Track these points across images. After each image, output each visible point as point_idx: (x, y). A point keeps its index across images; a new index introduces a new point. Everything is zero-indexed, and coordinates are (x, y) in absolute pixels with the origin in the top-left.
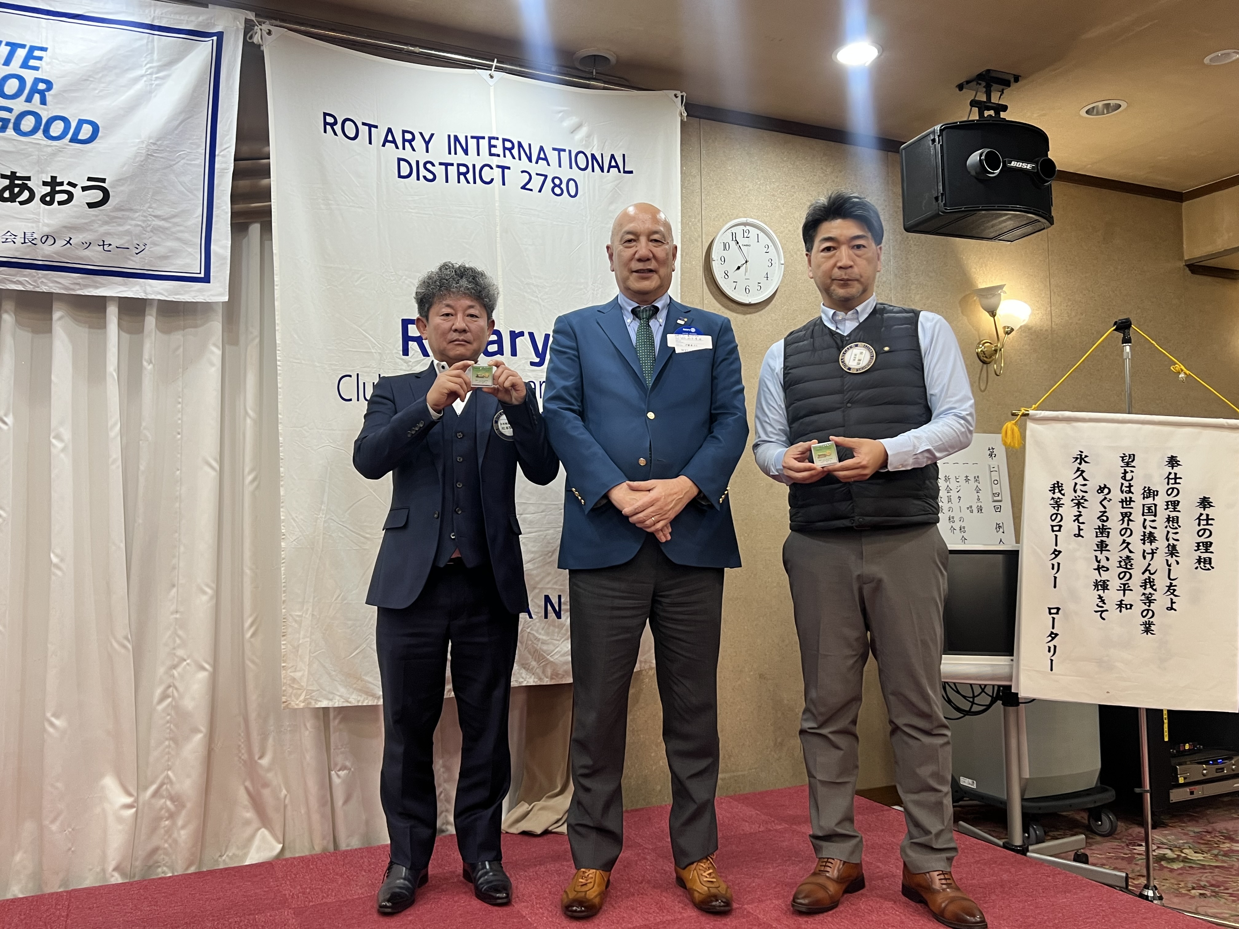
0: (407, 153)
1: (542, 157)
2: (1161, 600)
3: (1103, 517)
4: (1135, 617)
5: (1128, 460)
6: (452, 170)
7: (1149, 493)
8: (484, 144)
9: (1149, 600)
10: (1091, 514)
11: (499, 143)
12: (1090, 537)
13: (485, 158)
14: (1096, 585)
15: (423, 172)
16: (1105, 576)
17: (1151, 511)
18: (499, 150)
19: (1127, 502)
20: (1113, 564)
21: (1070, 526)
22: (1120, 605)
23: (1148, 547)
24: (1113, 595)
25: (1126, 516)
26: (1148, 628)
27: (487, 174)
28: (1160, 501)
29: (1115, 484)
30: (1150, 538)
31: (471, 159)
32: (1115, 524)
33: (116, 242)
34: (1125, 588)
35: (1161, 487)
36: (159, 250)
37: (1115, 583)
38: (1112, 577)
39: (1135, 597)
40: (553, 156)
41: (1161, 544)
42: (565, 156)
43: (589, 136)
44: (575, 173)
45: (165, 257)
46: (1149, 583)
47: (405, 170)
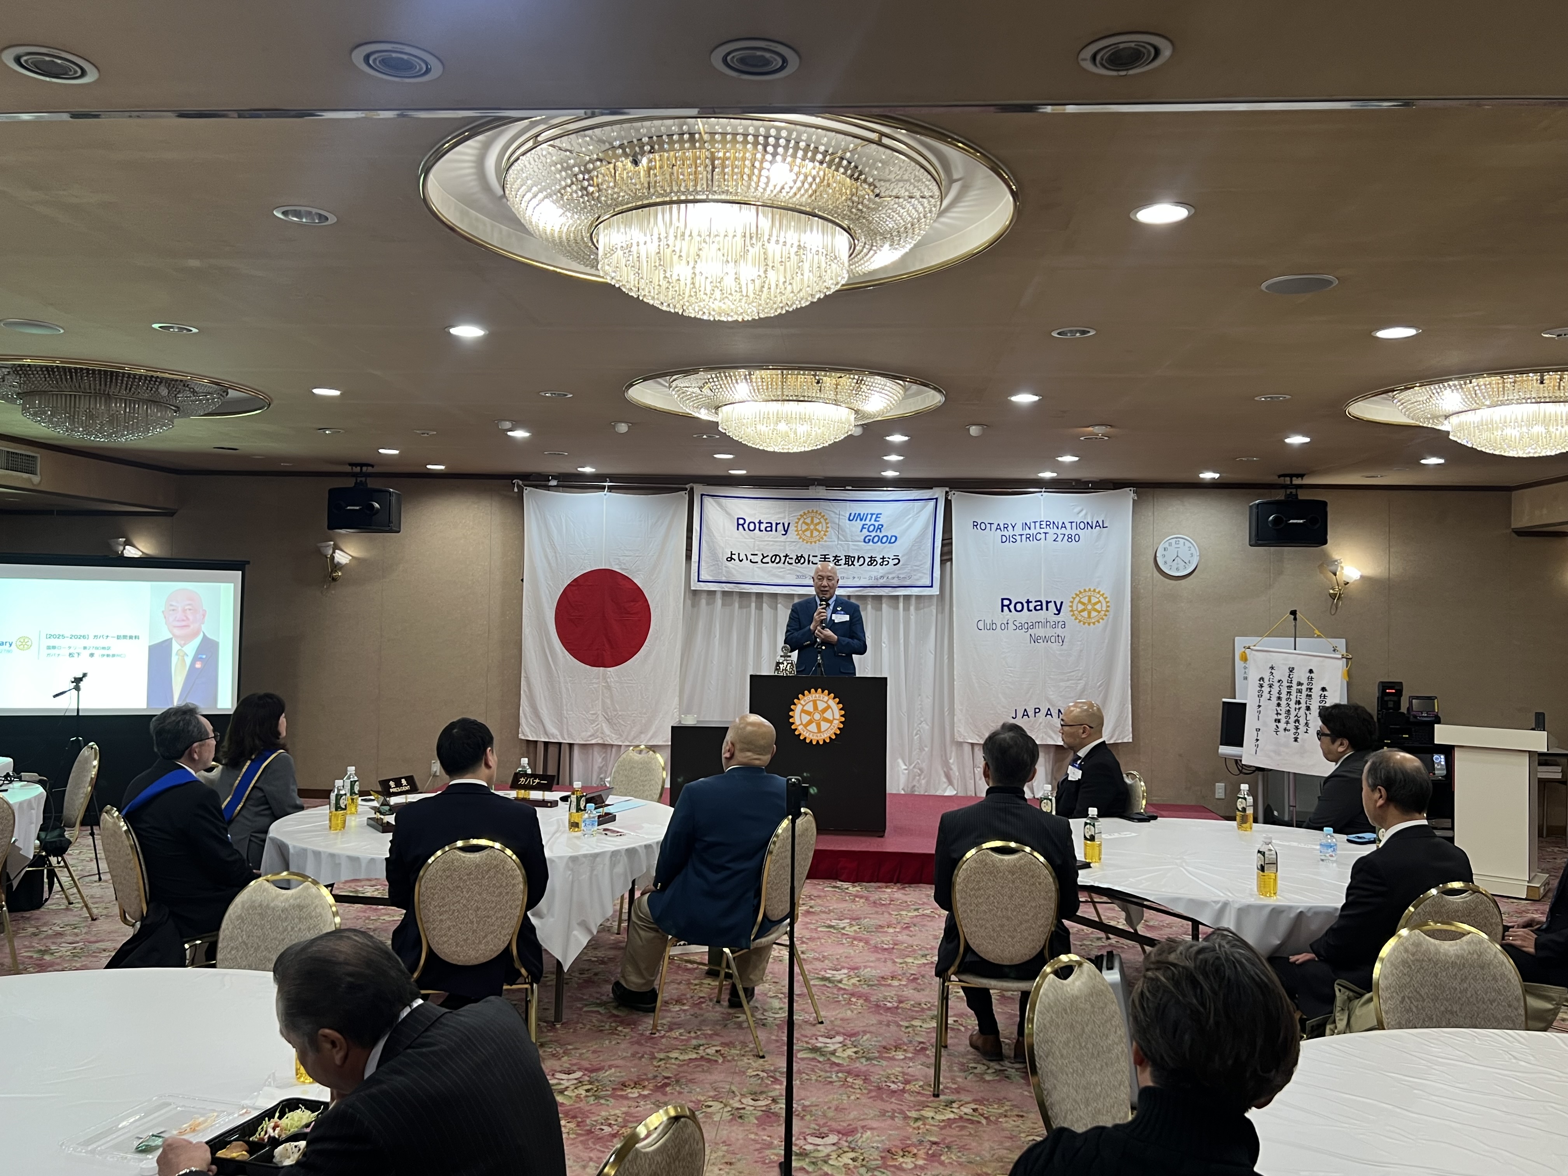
0: (1006, 533)
1: (1064, 526)
2: (1302, 728)
3: (1279, 693)
4: (1291, 734)
5: (1291, 670)
6: (1024, 537)
7: (1299, 684)
8: (1038, 524)
9: (1297, 728)
10: (1275, 691)
11: (1044, 523)
12: (1274, 700)
13: (1038, 530)
14: (1275, 721)
15: (1012, 539)
16: (1279, 717)
17: (1300, 691)
18: (1044, 526)
19: (1289, 687)
20: (1283, 712)
21: (1266, 695)
22: (1285, 729)
23: (1297, 706)
24: (1282, 725)
25: (1289, 693)
26: (1296, 740)
27: (1038, 537)
28: (1304, 687)
29: (1285, 680)
30: (1299, 703)
31: (1033, 531)
32: (1284, 696)
33: (902, 576)
34: (1287, 723)
35: (1305, 681)
36: (916, 577)
37: (1283, 720)
38: (1282, 717)
39: (1291, 726)
40: (1068, 525)
41: (1303, 706)
42: (1074, 524)
43: (1086, 514)
44: (1079, 531)
45: (917, 580)
46: (1297, 721)
47: (1004, 539)
